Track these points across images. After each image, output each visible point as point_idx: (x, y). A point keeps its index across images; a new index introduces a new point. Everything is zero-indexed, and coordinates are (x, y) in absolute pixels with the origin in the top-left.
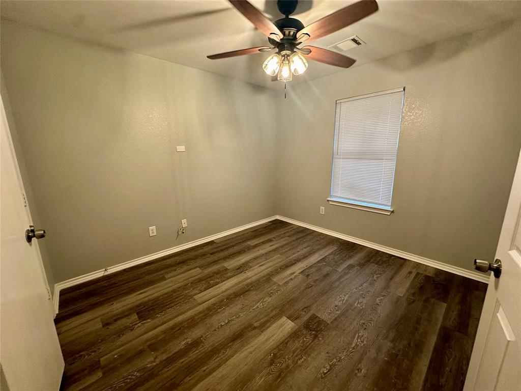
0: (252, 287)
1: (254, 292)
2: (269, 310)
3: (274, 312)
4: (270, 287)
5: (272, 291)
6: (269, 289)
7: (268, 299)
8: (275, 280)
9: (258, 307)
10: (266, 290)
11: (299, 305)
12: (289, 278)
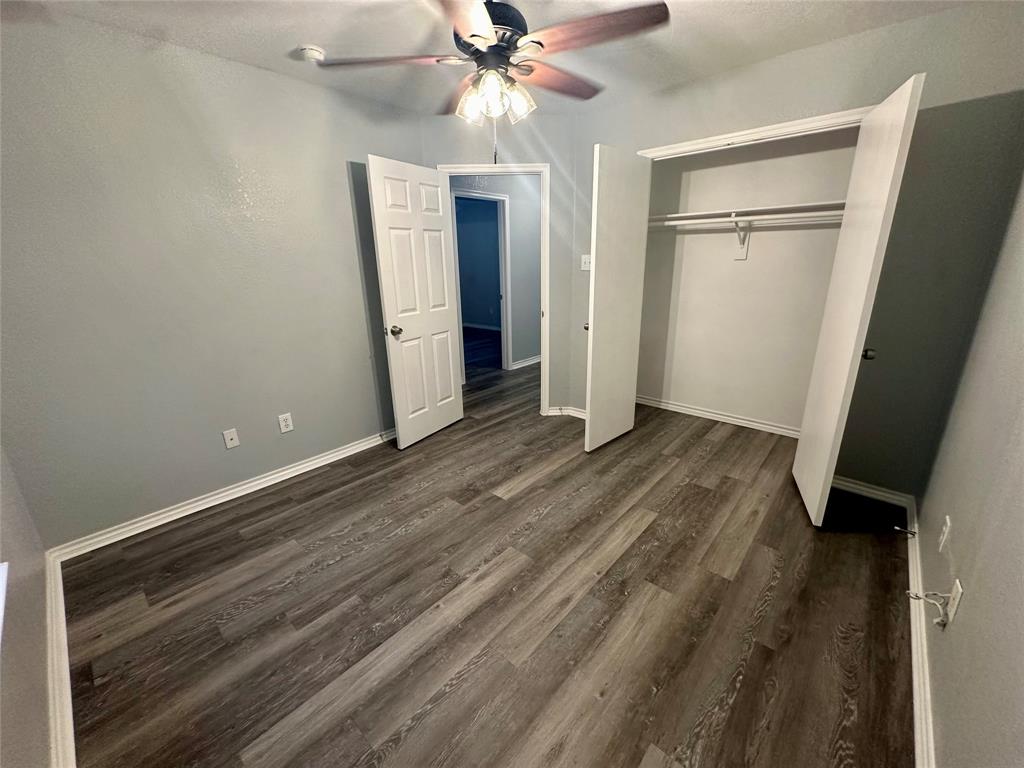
0: (567, 538)
1: (559, 528)
2: (527, 505)
3: (520, 503)
4: (532, 540)
5: (528, 532)
6: (532, 536)
7: (532, 519)
8: (523, 558)
9: (546, 508)
10: (538, 533)
11: (481, 514)
12: (491, 563)
